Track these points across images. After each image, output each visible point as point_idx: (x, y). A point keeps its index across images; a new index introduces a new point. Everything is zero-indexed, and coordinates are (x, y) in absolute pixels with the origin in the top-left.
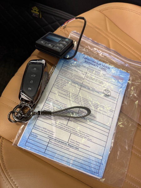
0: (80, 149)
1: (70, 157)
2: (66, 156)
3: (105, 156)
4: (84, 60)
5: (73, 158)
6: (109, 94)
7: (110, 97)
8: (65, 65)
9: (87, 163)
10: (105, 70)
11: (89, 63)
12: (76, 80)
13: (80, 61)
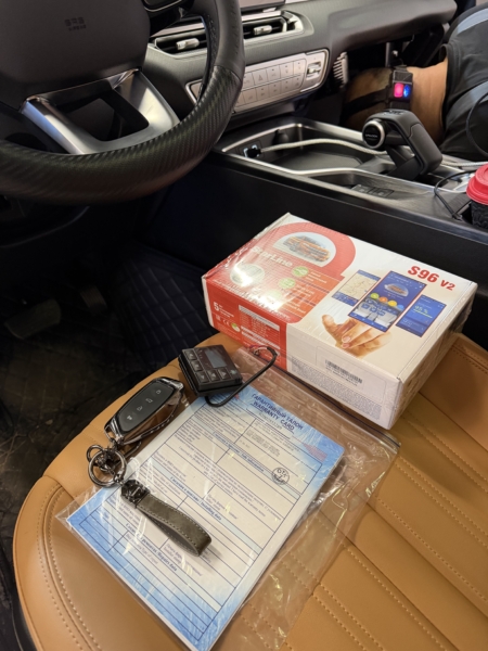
0: (178, 572)
1: (153, 580)
2: (146, 574)
3: (228, 608)
4: (253, 400)
5: (158, 585)
9: (181, 607)
10: (290, 428)
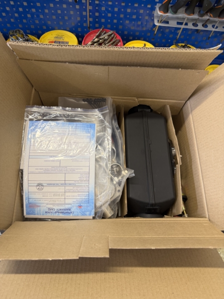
6: (38, 188)
7: (36, 185)
8: (86, 197)
11: (66, 210)
12: (72, 188)
13: (75, 208)
